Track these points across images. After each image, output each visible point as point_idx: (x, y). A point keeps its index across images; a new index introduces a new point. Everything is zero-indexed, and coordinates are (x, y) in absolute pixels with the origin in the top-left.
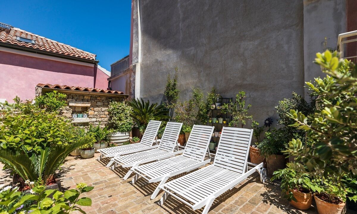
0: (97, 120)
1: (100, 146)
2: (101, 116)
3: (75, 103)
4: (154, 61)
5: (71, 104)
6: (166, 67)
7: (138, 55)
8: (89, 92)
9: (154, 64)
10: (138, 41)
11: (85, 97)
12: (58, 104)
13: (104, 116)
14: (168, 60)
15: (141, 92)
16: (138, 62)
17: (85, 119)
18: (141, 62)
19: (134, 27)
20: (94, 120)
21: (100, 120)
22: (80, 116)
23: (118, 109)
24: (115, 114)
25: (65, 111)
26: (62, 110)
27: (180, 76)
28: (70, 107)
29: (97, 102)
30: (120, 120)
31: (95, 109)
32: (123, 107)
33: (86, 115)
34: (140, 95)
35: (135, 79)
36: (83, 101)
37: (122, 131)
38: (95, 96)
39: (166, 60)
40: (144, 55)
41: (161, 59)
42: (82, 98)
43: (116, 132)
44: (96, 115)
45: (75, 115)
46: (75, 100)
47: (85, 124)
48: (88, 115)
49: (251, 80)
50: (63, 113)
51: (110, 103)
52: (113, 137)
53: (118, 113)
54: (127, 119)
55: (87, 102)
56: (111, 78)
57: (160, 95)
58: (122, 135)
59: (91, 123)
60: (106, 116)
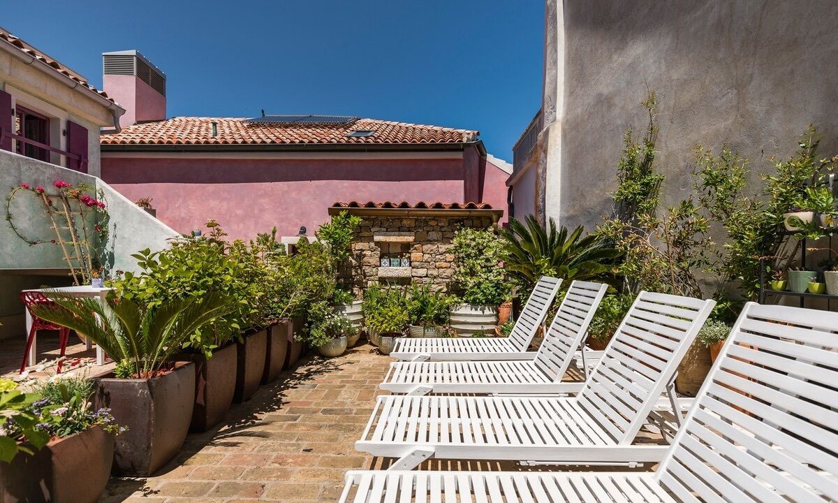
0: (430, 272)
1: (424, 332)
2: (437, 264)
3: (385, 235)
4: (592, 103)
5: (377, 238)
6: (623, 108)
7: (556, 102)
8: (409, 211)
9: (592, 110)
10: (555, 63)
11: (405, 222)
12: (337, 236)
13: (444, 264)
14: (629, 83)
15: (562, 202)
16: (554, 120)
17: (403, 271)
18: (565, 118)
19: (550, 27)
20: (422, 272)
21: (435, 273)
22: (395, 263)
23: (468, 246)
24: (463, 258)
25: (368, 253)
26: (363, 251)
27: (668, 123)
28: (378, 243)
29: (428, 232)
30: (472, 273)
31: (425, 247)
32: (480, 241)
33: (406, 260)
34: (561, 211)
35: (546, 169)
36: (401, 230)
37: (474, 303)
38: (424, 218)
39: (623, 84)
40: (571, 93)
41: (611, 89)
42: (397, 223)
43: (459, 303)
44: (426, 262)
45: (385, 260)
46: (385, 229)
47: (404, 281)
48: (411, 262)
50: (365, 256)
51: (456, 232)
52: (454, 315)
53: (468, 256)
54: (491, 271)
55: (407, 233)
56: (511, 177)
57: (608, 200)
58: (473, 312)
59: (416, 278)
60: (448, 265)
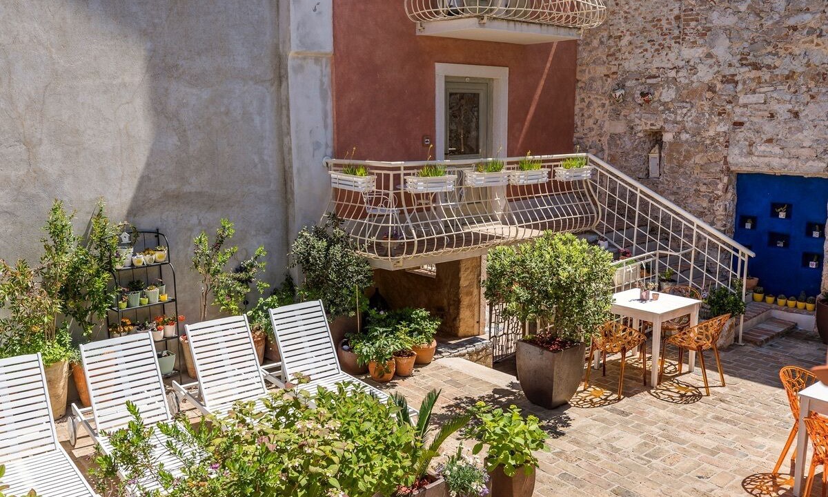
49: (200, 184)
